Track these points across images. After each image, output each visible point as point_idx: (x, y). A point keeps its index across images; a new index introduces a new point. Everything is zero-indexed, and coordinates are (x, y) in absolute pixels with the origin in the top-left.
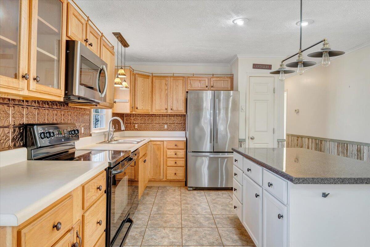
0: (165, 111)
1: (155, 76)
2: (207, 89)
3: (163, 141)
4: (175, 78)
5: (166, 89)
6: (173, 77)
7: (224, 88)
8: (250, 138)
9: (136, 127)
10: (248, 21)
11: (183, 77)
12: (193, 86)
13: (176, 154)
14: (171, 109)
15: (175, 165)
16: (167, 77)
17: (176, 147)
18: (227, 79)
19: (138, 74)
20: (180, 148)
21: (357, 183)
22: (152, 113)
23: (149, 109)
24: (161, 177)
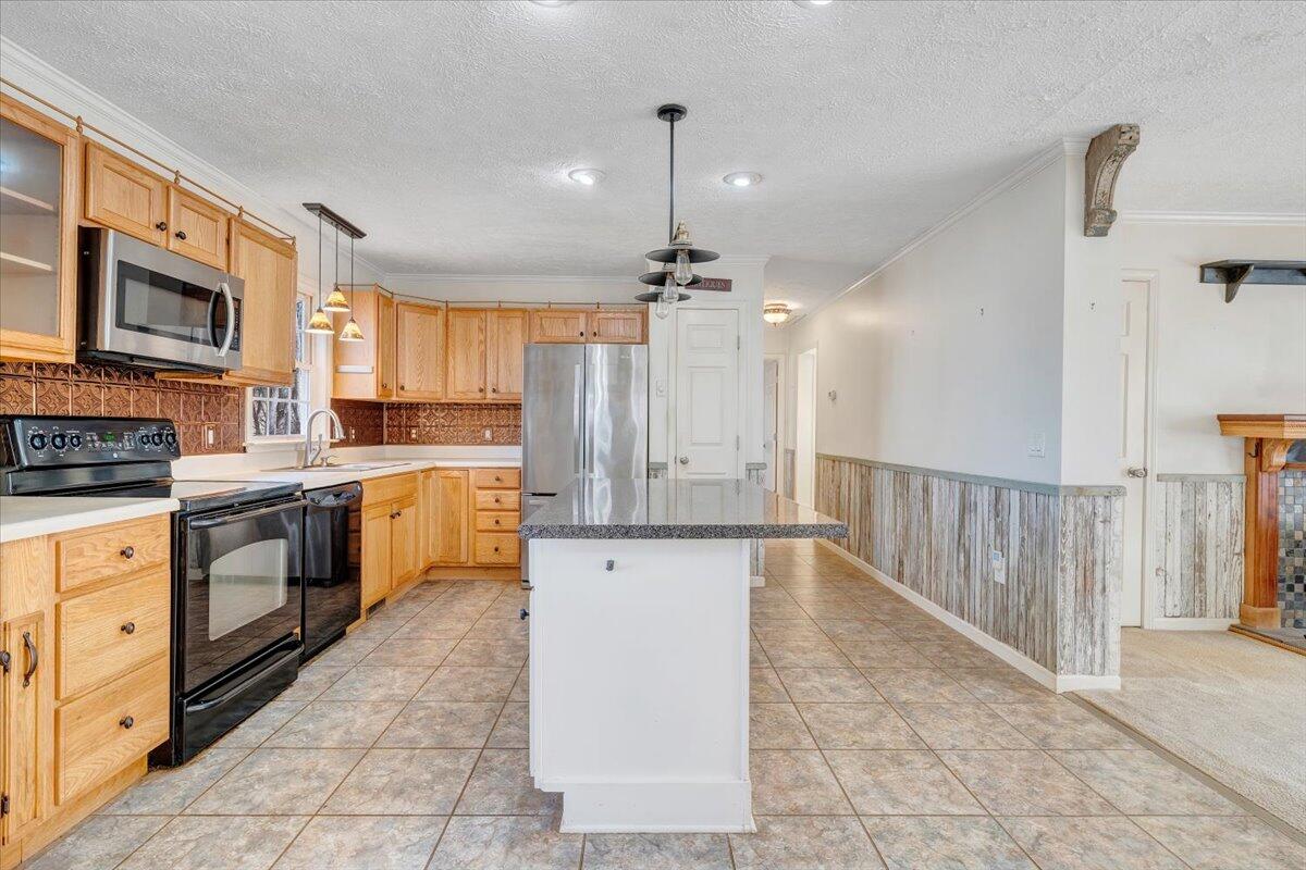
0: (479, 395)
1: (453, 309)
2: (582, 339)
3: (466, 469)
4: (503, 311)
5: (481, 342)
6: (499, 310)
7: (625, 337)
8: (678, 461)
9: (414, 436)
10: (603, 177)
11: (524, 311)
12: (548, 332)
13: (497, 501)
14: (494, 391)
15: (497, 528)
16: (484, 310)
17: (498, 484)
18: (632, 315)
19: (405, 304)
20: (508, 486)
21: (658, 537)
22: (447, 401)
23: (439, 389)
24: (463, 558)
